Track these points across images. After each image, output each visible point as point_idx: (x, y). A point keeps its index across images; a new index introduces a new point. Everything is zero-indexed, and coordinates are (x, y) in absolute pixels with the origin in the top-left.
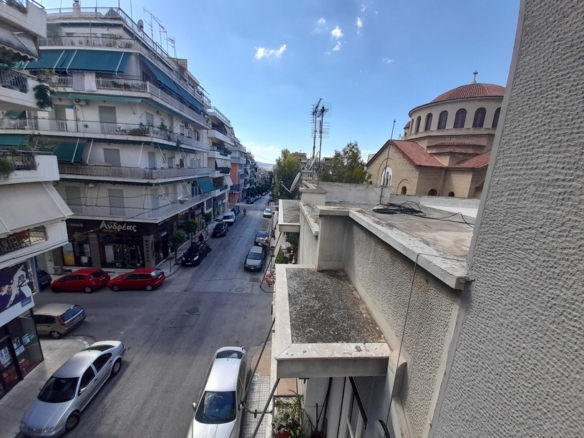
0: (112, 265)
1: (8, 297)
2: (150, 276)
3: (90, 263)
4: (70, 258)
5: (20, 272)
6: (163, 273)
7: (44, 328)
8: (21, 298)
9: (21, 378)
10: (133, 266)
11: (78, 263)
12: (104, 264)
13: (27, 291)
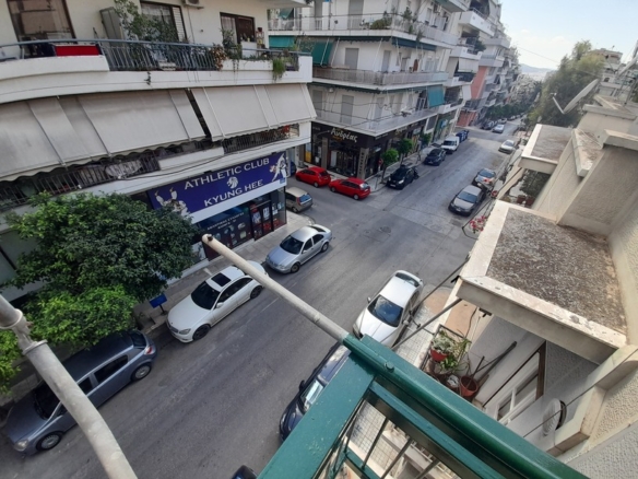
0: (334, 170)
1: (274, 173)
2: (359, 187)
3: (319, 164)
4: (308, 156)
5: (282, 158)
6: (369, 188)
7: (290, 203)
8: (280, 177)
9: (273, 230)
10: (348, 174)
11: (313, 162)
12: (329, 167)
13: (284, 172)
